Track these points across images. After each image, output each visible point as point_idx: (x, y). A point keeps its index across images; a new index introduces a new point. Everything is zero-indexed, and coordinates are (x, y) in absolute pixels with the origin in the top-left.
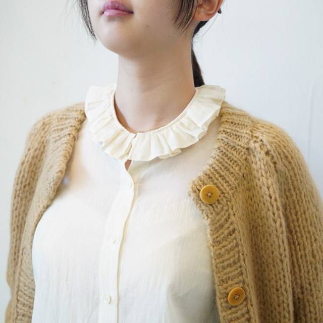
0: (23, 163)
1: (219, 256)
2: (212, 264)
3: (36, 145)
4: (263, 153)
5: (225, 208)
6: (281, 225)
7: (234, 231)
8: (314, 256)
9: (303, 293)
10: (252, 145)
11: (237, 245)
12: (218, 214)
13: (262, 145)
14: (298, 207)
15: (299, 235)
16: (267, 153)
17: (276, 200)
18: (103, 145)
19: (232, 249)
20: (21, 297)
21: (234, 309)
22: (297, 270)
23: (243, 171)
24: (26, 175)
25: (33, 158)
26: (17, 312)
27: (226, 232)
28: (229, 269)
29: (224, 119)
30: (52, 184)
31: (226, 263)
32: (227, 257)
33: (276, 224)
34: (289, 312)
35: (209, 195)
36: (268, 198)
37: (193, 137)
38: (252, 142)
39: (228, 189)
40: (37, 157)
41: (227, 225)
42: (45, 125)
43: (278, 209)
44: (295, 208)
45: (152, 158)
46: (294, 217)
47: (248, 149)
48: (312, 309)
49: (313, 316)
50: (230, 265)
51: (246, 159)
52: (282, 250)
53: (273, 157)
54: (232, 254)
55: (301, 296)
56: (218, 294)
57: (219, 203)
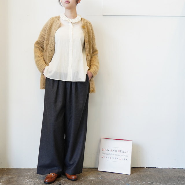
3: (52, 21)
7: (86, 33)
12: (85, 30)
21: (87, 43)
23: (86, 25)
30: (59, 25)
35: (84, 27)
37: (79, 20)
38: (87, 22)
50: (86, 37)
53: (90, 24)
56: (85, 41)
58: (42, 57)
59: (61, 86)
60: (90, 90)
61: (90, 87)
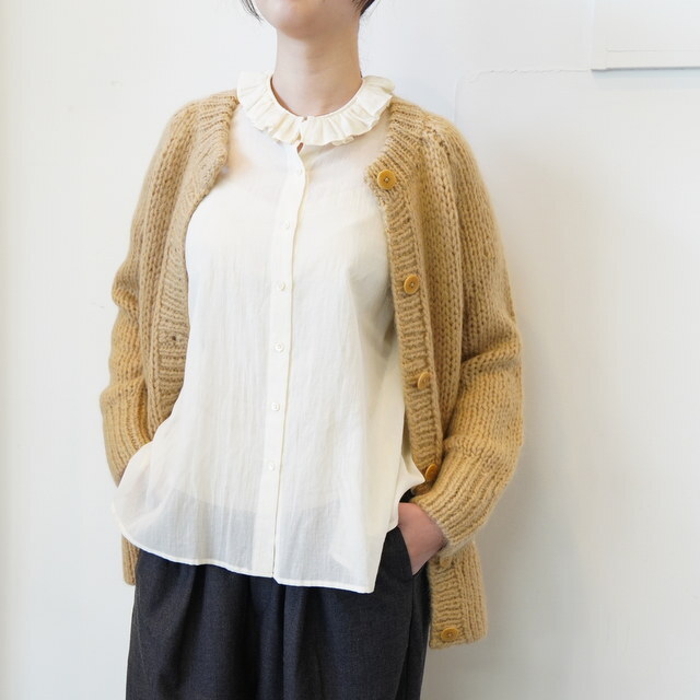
0: (164, 155)
1: (396, 243)
2: (388, 251)
3: (181, 135)
4: (437, 143)
5: (401, 196)
6: (454, 217)
7: (409, 220)
8: (486, 254)
9: (474, 291)
10: (425, 135)
11: (412, 234)
12: (394, 201)
13: (436, 136)
14: (470, 202)
15: (471, 230)
16: (441, 144)
17: (449, 191)
18: (270, 130)
19: (407, 237)
20: (165, 300)
21: (408, 298)
22: (469, 266)
23: (416, 160)
24: (168, 168)
25: (177, 148)
26: (160, 317)
27: (402, 220)
28: (404, 258)
29: (394, 108)
30: (213, 170)
31: (402, 251)
32: (402, 244)
33: (449, 215)
34: (459, 308)
35: (386, 180)
36: (442, 189)
37: (365, 125)
38: (425, 133)
39: (403, 177)
40: (182, 148)
41: (402, 214)
42: (190, 113)
43: (451, 200)
44: (467, 203)
45: (325, 142)
46: (466, 212)
47: (421, 139)
48: (483, 308)
49: (485, 315)
50: (404, 253)
51: (419, 150)
52: (454, 242)
53: (446, 148)
54: (407, 242)
55: (472, 294)
56: (393, 281)
57: (395, 190)
58: (136, 382)
59: (215, 605)
60: (435, 624)
61: (435, 606)
